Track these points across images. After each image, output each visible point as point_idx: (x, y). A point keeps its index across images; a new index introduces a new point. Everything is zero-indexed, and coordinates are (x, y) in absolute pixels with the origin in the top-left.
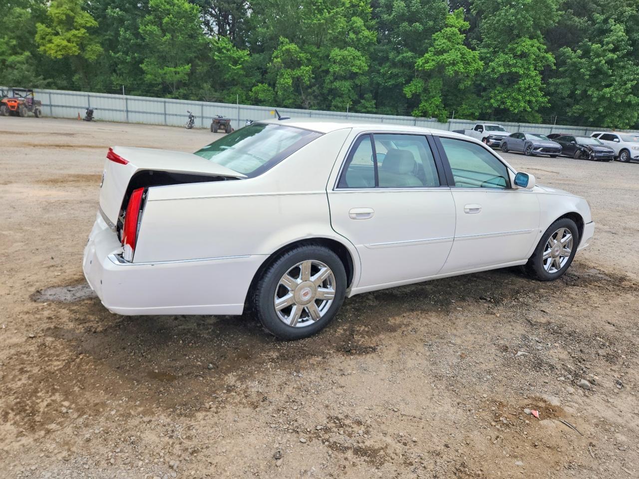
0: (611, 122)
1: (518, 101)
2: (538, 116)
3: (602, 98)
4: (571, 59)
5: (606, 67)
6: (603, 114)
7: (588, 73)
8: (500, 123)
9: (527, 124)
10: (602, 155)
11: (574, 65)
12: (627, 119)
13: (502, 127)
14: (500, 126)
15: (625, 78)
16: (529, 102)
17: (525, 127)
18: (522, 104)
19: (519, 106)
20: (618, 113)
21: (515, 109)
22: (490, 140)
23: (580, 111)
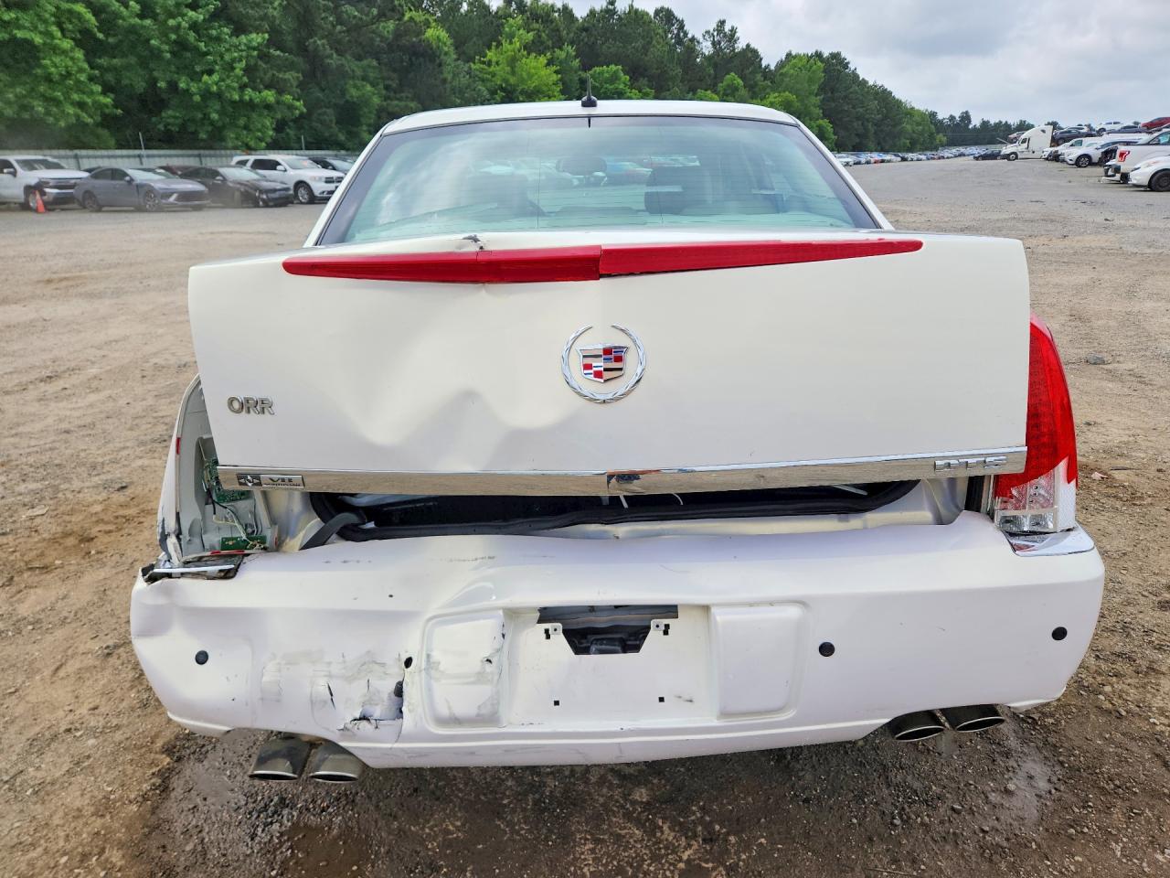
0: (237, 139)
1: (57, 102)
2: (104, 133)
3: (207, 95)
4: (124, 19)
5: (192, 36)
6: (220, 124)
7: (167, 47)
8: (48, 152)
9: (91, 152)
10: (276, 195)
11: (132, 30)
12: (259, 130)
13: (55, 160)
14: (50, 159)
15: (227, 57)
16: (81, 105)
17: (88, 157)
18: (71, 110)
19: (65, 115)
20: (242, 122)
21: (57, 120)
22: (47, 190)
23: (178, 121)
